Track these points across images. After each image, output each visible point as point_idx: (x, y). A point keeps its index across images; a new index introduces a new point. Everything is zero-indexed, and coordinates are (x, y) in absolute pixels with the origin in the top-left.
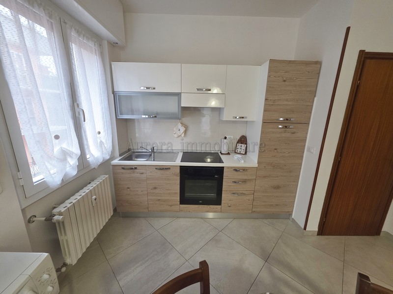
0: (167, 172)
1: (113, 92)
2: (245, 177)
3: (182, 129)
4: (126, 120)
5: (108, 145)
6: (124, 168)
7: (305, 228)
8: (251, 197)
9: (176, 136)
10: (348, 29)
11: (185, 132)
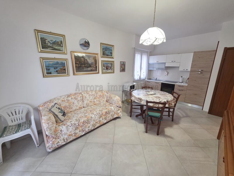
0: (158, 84)
1: (149, 63)
2: (182, 89)
3: (167, 73)
4: (151, 70)
5: (145, 76)
6: (148, 81)
7: (202, 110)
8: (184, 96)
9: (164, 75)
10: (219, 42)
11: (167, 74)
